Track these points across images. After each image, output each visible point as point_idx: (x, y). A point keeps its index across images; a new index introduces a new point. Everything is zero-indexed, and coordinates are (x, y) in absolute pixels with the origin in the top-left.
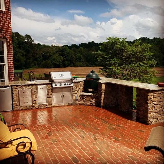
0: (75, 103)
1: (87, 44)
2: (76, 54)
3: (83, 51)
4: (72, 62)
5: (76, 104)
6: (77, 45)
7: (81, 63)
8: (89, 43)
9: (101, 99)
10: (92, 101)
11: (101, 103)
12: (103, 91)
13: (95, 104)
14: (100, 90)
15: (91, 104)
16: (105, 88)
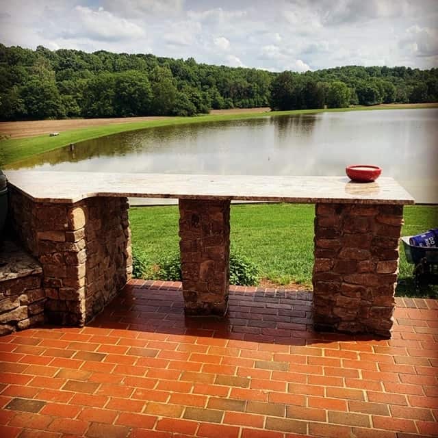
9: (78, 283)
10: (8, 311)
11: (80, 302)
12: (80, 245)
13: (30, 316)
14: (64, 240)
15: (6, 326)
16: (84, 224)
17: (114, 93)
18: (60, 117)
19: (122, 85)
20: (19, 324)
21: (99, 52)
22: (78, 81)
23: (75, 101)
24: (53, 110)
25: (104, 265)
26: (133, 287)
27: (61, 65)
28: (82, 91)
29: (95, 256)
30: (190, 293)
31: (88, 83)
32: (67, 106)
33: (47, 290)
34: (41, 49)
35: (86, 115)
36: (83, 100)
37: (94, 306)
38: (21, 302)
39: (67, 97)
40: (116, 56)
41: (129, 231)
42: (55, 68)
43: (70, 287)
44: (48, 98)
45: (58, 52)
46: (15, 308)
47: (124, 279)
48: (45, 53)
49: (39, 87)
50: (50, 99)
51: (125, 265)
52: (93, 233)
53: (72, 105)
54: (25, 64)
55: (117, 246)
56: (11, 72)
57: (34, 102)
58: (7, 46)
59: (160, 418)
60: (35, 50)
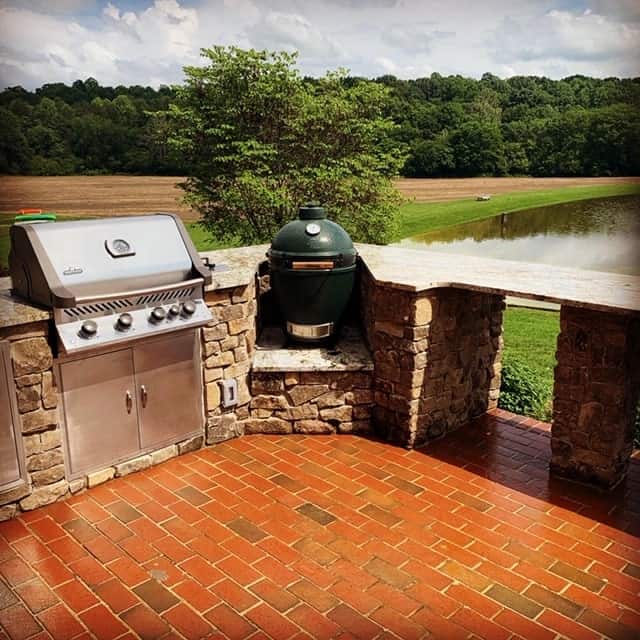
0: (224, 431)
1: (68, 88)
2: (29, 126)
3: (56, 114)
4: (18, 157)
5: (226, 436)
6: (29, 91)
7: (52, 163)
8: (75, 83)
9: (411, 393)
10: (332, 407)
11: (410, 417)
12: (420, 345)
13: (354, 419)
14: (402, 336)
15: (327, 424)
16: (430, 320)
17: (584, 140)
18: (498, 174)
19: (599, 126)
20: (341, 426)
21: (572, 78)
22: (532, 121)
23: (524, 152)
24: (490, 163)
25: (454, 380)
26: (494, 419)
27: (512, 99)
28: (535, 137)
29: (440, 364)
30: (561, 443)
31: (547, 124)
32: (510, 158)
33: (377, 394)
34: (488, 77)
35: (535, 172)
36: (535, 150)
37: (429, 427)
38: (346, 400)
39: (512, 145)
40: (598, 83)
41: (501, 340)
42: (504, 105)
43: (402, 395)
44: (486, 146)
45: (511, 81)
46: (338, 406)
47: (482, 406)
48: (492, 83)
49: (476, 131)
50: (488, 148)
51: (488, 386)
52: (442, 334)
53: (518, 157)
54: (462, 99)
55: (477, 358)
56: (443, 111)
57: (467, 151)
58: (443, 76)
59: (456, 583)
60: (479, 79)
